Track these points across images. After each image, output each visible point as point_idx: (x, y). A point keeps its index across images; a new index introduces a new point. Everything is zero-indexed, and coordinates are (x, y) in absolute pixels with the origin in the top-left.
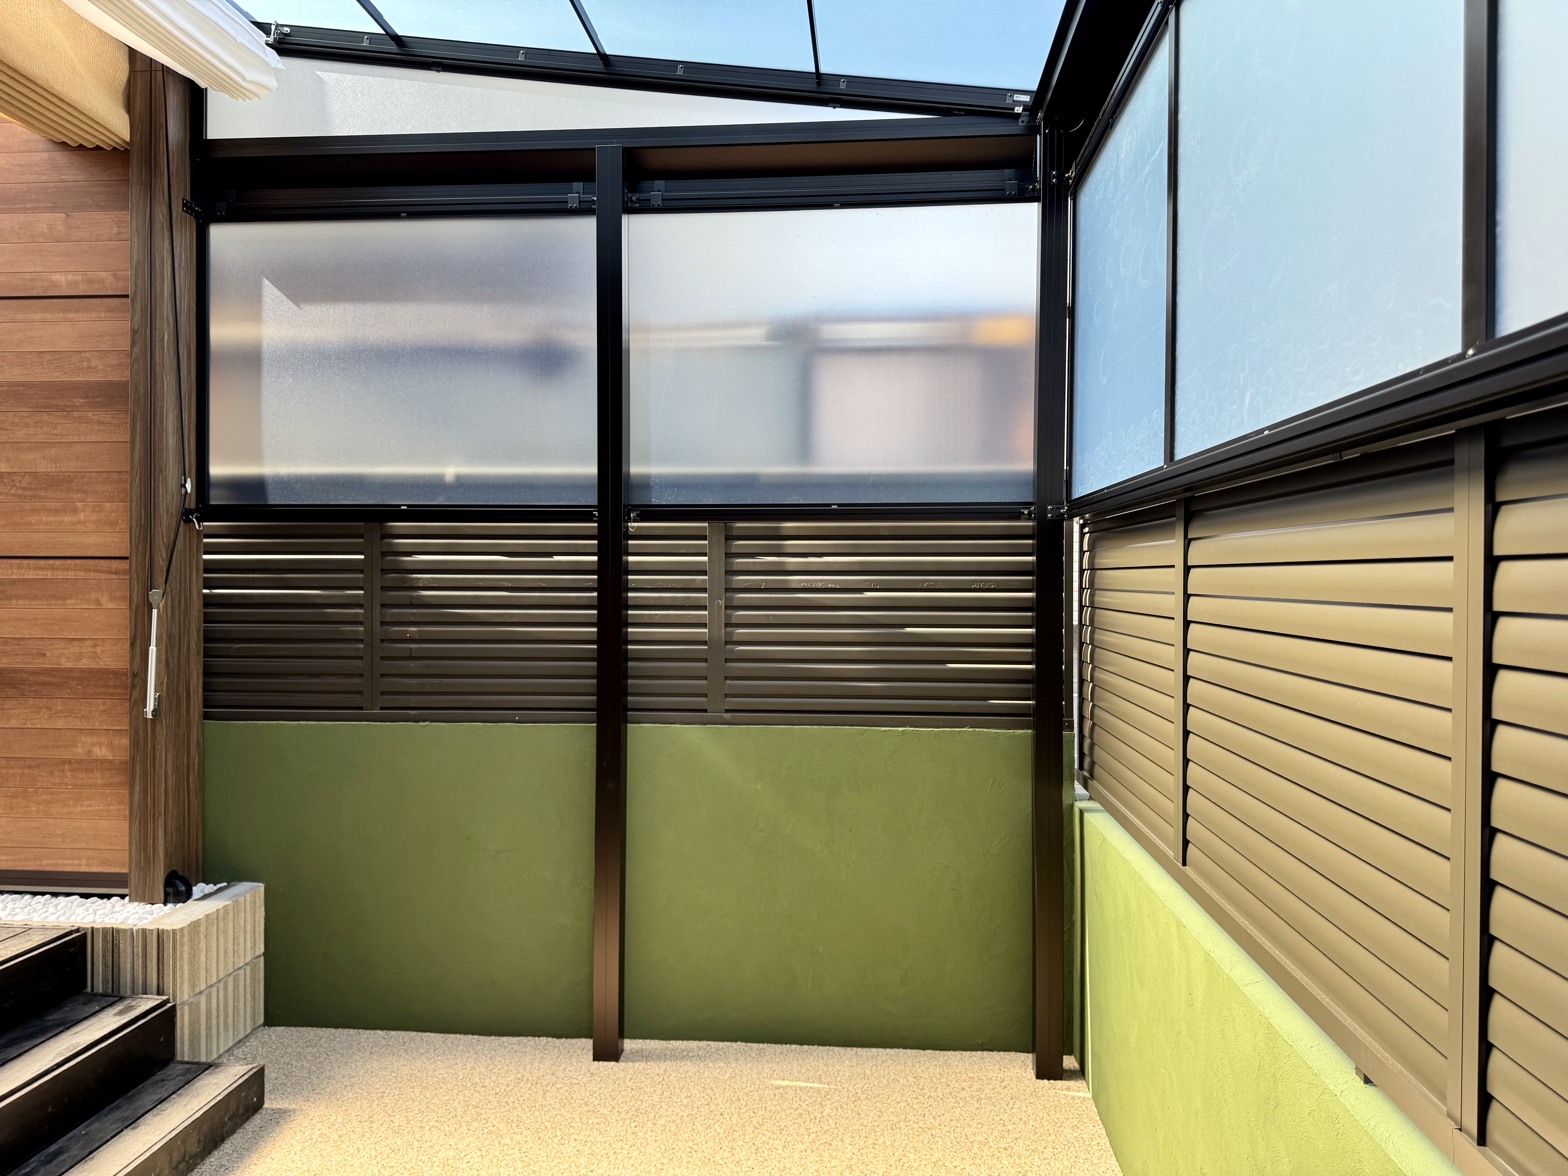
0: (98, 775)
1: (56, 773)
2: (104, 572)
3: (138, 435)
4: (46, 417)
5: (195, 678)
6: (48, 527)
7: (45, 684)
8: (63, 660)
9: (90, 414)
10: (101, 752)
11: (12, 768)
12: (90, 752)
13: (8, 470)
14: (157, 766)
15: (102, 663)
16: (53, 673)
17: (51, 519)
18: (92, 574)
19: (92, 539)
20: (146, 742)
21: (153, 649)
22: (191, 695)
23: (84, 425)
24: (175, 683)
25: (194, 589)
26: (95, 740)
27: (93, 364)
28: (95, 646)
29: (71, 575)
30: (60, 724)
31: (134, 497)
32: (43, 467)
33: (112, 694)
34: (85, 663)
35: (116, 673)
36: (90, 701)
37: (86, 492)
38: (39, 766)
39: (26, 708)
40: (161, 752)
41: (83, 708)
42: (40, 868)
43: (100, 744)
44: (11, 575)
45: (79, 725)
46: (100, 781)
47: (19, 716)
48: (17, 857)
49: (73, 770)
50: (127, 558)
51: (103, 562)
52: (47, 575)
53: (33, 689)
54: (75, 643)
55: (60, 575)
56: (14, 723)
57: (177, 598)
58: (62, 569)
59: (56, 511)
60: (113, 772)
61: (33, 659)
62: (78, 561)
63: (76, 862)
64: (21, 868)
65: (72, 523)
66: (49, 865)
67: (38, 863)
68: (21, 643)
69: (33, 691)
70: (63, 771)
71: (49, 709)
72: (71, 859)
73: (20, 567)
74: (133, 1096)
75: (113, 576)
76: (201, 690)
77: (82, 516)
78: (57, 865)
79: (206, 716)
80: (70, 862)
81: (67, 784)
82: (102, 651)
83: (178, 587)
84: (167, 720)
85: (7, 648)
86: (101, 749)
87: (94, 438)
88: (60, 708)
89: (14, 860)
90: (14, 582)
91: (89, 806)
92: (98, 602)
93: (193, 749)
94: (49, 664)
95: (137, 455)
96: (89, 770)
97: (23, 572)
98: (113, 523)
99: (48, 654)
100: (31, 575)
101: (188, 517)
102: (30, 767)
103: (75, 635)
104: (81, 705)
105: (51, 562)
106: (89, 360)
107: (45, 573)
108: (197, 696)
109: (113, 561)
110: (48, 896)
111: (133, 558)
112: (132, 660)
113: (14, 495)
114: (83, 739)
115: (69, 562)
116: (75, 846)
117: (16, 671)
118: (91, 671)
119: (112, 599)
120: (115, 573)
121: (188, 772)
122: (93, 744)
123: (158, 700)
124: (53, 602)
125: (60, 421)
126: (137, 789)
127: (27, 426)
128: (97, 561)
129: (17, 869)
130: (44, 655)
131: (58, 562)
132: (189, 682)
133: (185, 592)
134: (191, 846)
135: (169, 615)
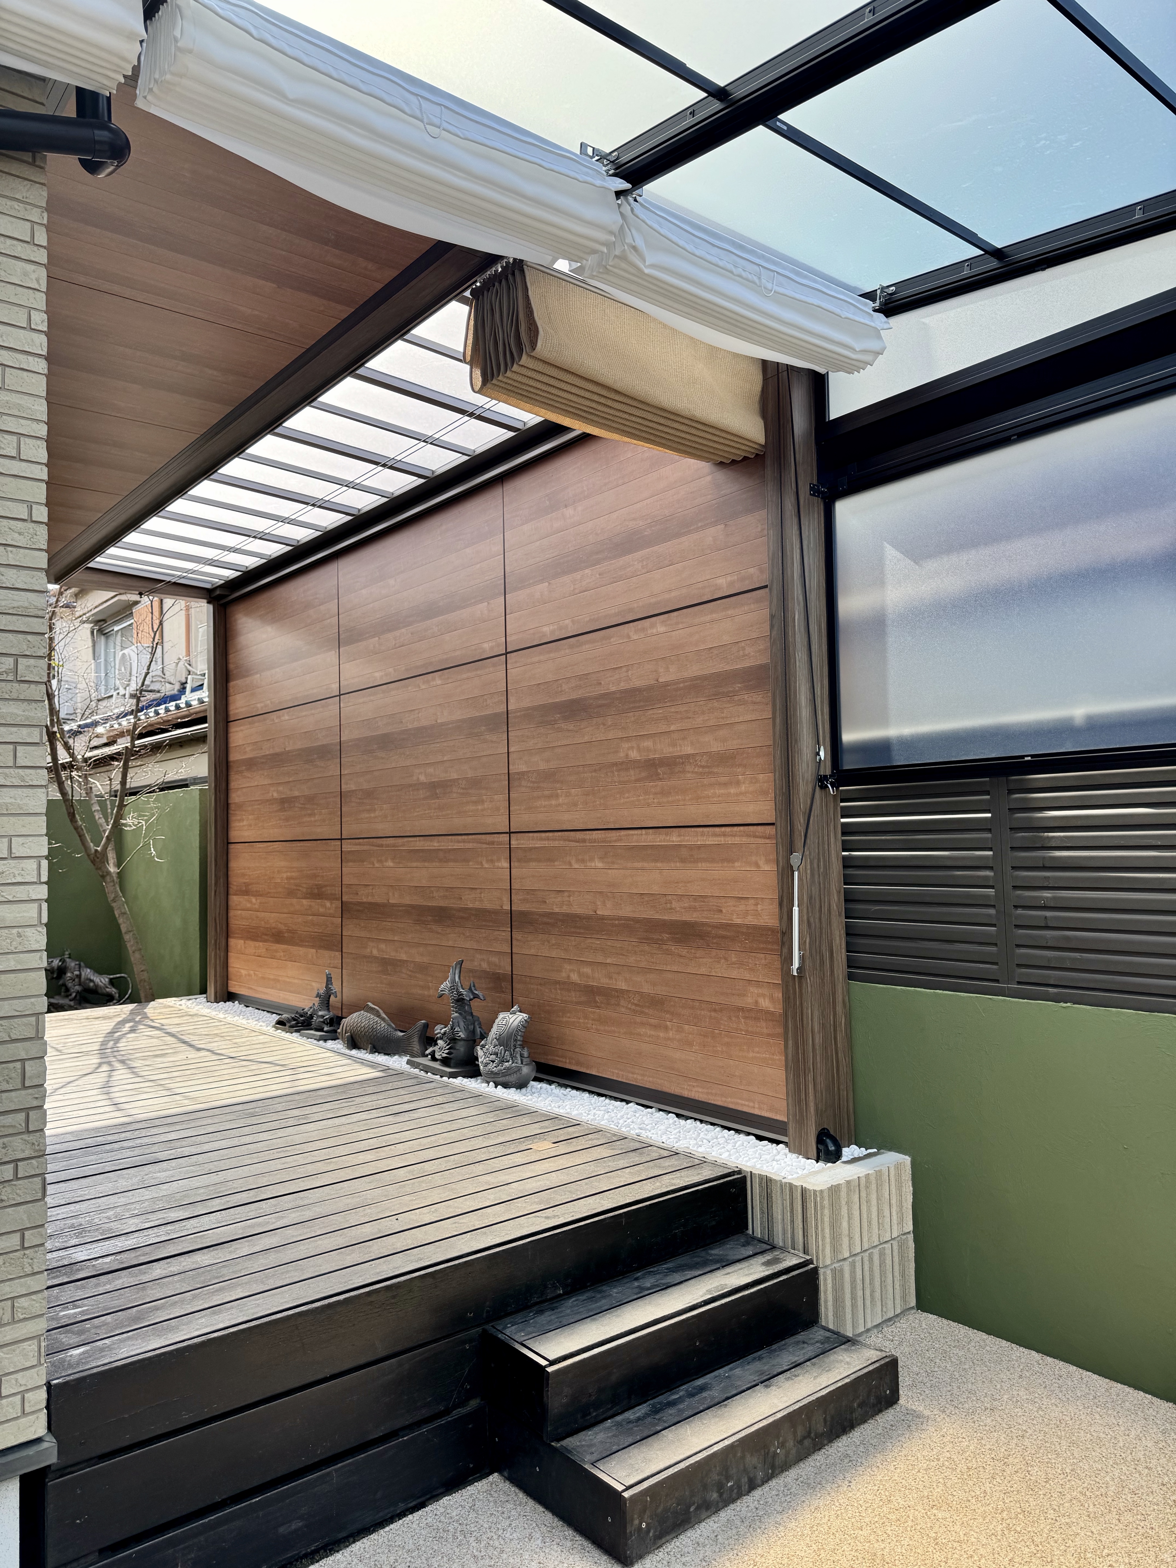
0: (764, 1024)
1: (734, 1019)
2: (760, 837)
3: (778, 711)
4: (716, 704)
5: (838, 938)
6: (720, 799)
7: (724, 937)
8: (735, 917)
9: (746, 697)
10: (765, 1004)
11: (703, 1009)
12: (757, 1002)
13: (692, 752)
14: (805, 1022)
15: (761, 921)
16: (728, 928)
17: (722, 791)
18: (752, 839)
19: (751, 808)
20: (795, 998)
21: (796, 909)
22: (835, 955)
23: (743, 706)
24: (817, 943)
25: (833, 852)
26: (760, 991)
27: (747, 652)
28: (756, 905)
29: (737, 840)
30: (734, 974)
31: (777, 768)
32: (716, 747)
33: (771, 950)
34: (750, 920)
35: (772, 930)
36: (754, 954)
37: (745, 766)
38: (721, 1010)
39: (711, 958)
40: (807, 1009)
41: (750, 961)
42: (725, 1105)
43: (764, 996)
44: (697, 841)
45: (748, 976)
46: (765, 1031)
47: (706, 964)
48: (710, 1091)
49: (746, 1018)
50: (773, 824)
51: (759, 828)
52: (721, 841)
53: (715, 941)
54: (743, 902)
55: (730, 840)
56: (703, 970)
57: (816, 861)
58: (732, 836)
59: (725, 784)
60: (774, 1023)
61: (714, 914)
62: (742, 828)
63: (751, 1104)
64: (712, 1102)
65: (737, 795)
66: (732, 1103)
67: (724, 1099)
68: (706, 900)
69: (715, 943)
70: (738, 1017)
71: (726, 959)
72: (748, 1100)
73: (703, 835)
74: (775, 1350)
75: (767, 841)
76: (844, 951)
77: (743, 788)
78: (737, 1104)
79: (851, 977)
80: (747, 1103)
81: (741, 1030)
82: (762, 910)
83: (817, 851)
84: (812, 979)
85: (696, 904)
86: (765, 1002)
87: (749, 717)
88: (734, 960)
89: (708, 1093)
90: (699, 847)
91: (758, 1053)
92: (757, 865)
93: (839, 1008)
94: (724, 919)
95: (778, 728)
96: (757, 1019)
97: (705, 838)
98: (765, 793)
99: (724, 911)
100: (711, 841)
101: (822, 783)
102: (715, 1010)
103: (742, 894)
104: (749, 958)
105: (723, 829)
106: (743, 649)
107: (719, 839)
108: (841, 956)
109: (767, 827)
110: (732, 1132)
111: (778, 824)
112: (781, 919)
113: (696, 773)
114: (752, 989)
115: (736, 828)
116: (750, 1088)
117: (703, 924)
118: (755, 927)
119: (768, 861)
120: (769, 838)
121: (835, 1030)
122: (759, 995)
123: (802, 959)
124: (725, 864)
125: (726, 706)
126: (790, 1042)
127: (703, 713)
128: (755, 827)
129: (710, 1102)
130: (721, 911)
131: (728, 829)
132: (832, 943)
133: (824, 856)
134: (842, 1106)
135: (809, 877)
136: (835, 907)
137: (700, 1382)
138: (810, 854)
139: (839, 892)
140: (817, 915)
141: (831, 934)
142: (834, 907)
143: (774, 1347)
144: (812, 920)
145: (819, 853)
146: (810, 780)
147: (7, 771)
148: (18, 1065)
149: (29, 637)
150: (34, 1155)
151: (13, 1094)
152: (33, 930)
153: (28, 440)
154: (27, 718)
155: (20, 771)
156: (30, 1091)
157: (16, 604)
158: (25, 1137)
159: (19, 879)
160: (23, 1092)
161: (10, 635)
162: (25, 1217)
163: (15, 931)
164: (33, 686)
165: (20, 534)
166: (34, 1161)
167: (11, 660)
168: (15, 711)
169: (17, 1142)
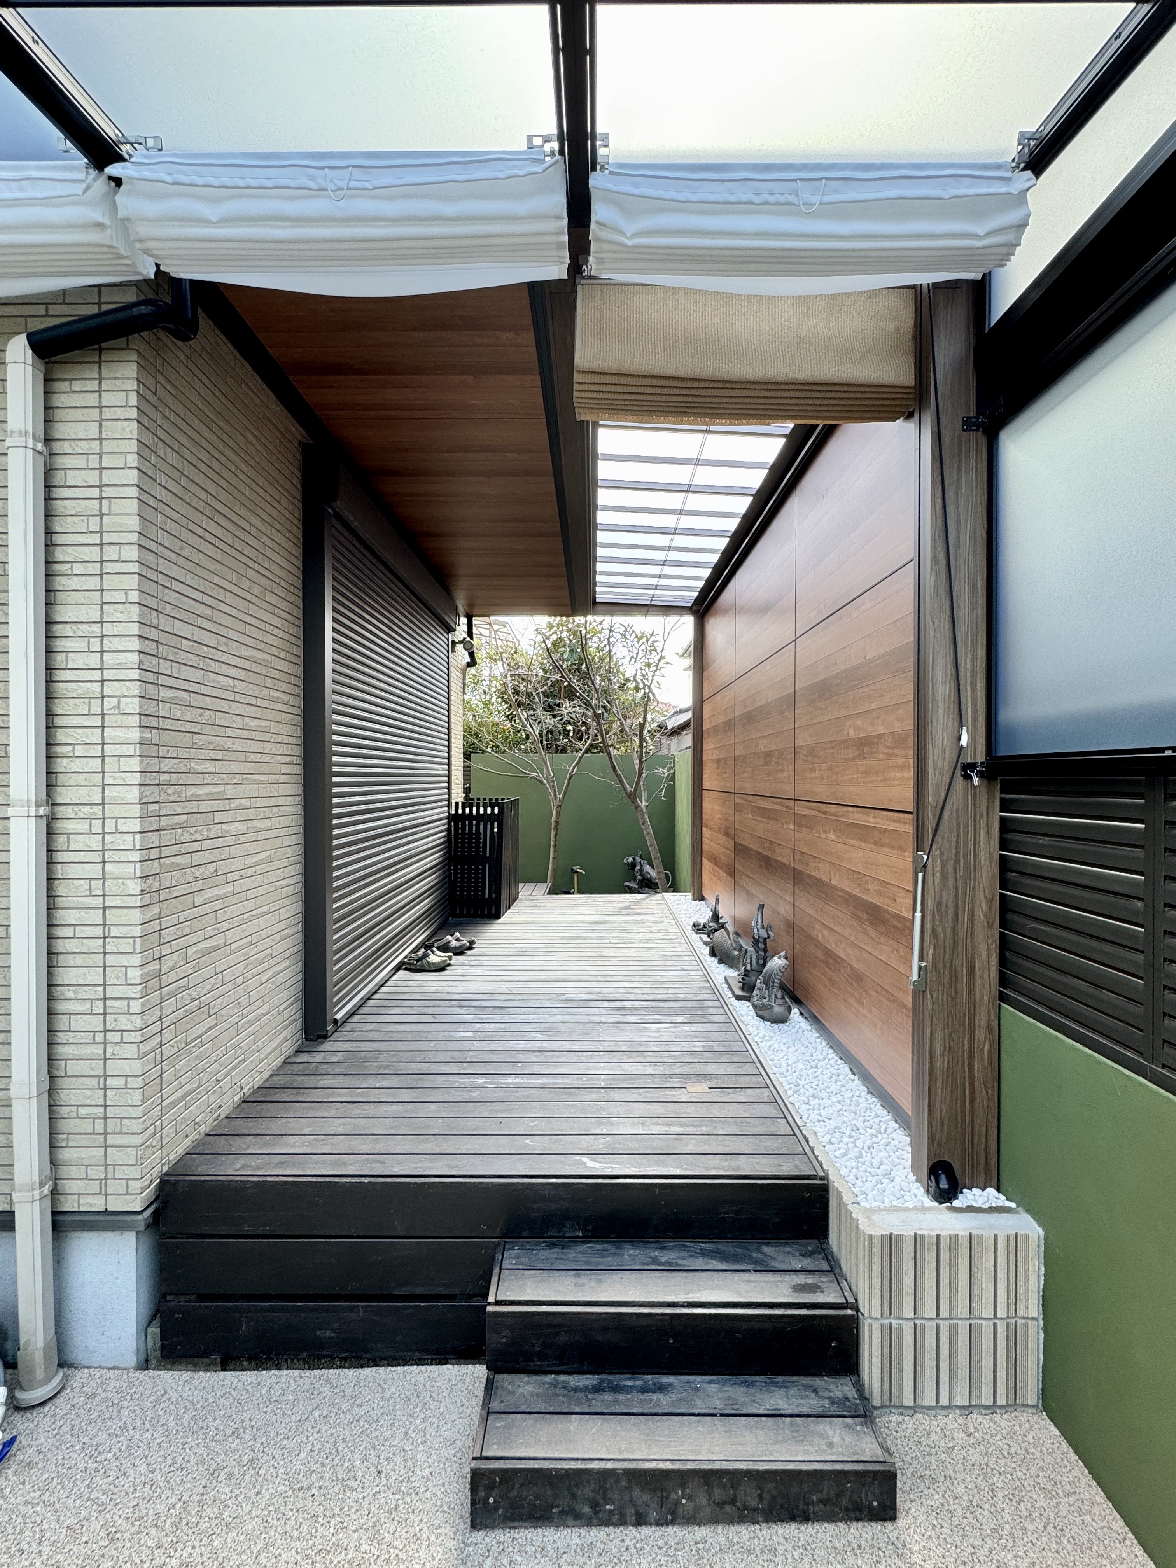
7: (897, 928)
11: (883, 996)
13: (883, 732)
14: (925, 1041)
20: (918, 1011)
21: (918, 915)
22: (977, 972)
24: (948, 956)
25: (983, 852)
32: (897, 727)
38: (893, 1002)
47: (886, 952)
53: (891, 930)
56: (884, 957)
57: (951, 862)
61: (892, 903)
68: (887, 887)
76: (994, 968)
79: (1003, 1000)
83: (954, 850)
85: (882, 890)
90: (886, 831)
93: (980, 1034)
101: (966, 772)
102: (890, 1000)
108: (988, 974)
113: (885, 754)
117: (885, 911)
121: (971, 1057)
123: (924, 971)
132: (973, 957)
133: (965, 856)
134: (976, 1142)
135: (937, 881)
136: (982, 917)
137: (666, 1379)
138: (942, 854)
139: (990, 901)
140: (949, 925)
141: (973, 948)
142: (980, 916)
143: (780, 1379)
144: (939, 930)
145: (957, 853)
146: (946, 768)
147: (114, 774)
148: (123, 969)
149: (127, 683)
150: (132, 1029)
151: (120, 987)
152: (132, 881)
153: (126, 547)
154: (126, 739)
155: (122, 774)
156: (130, 987)
157: (118, 662)
158: (128, 1016)
159: (122, 847)
160: (126, 987)
161: (115, 683)
162: (127, 1068)
163: (121, 881)
164: (130, 716)
165: (121, 613)
166: (132, 1033)
167: (116, 700)
168: (119, 734)
169: (123, 1019)
